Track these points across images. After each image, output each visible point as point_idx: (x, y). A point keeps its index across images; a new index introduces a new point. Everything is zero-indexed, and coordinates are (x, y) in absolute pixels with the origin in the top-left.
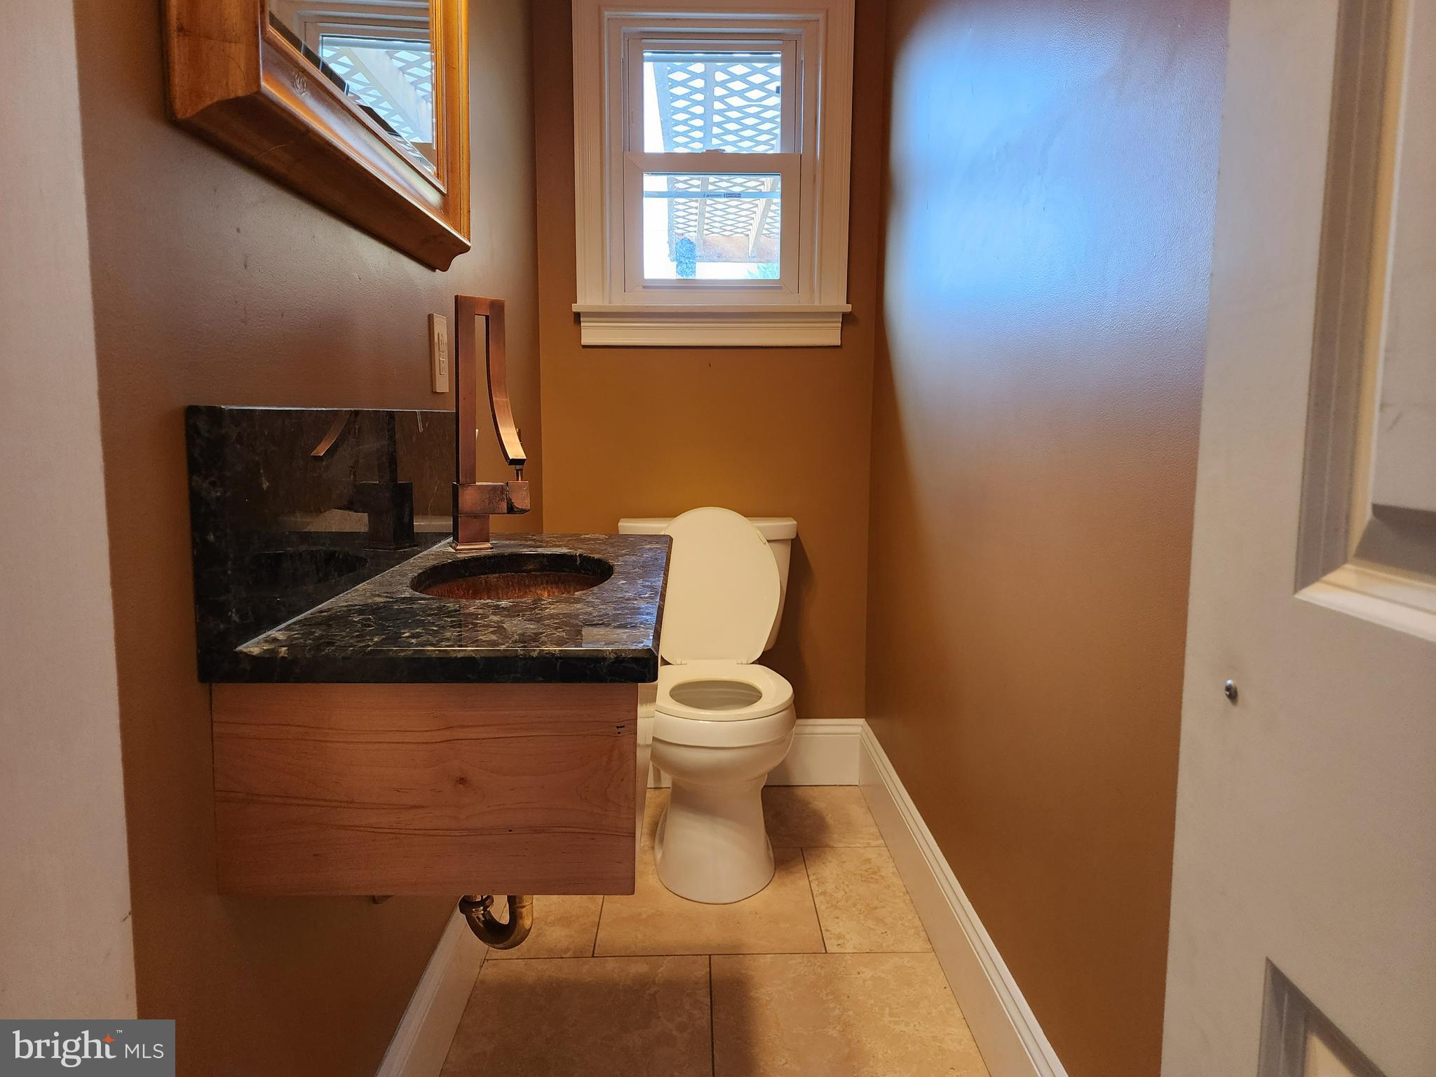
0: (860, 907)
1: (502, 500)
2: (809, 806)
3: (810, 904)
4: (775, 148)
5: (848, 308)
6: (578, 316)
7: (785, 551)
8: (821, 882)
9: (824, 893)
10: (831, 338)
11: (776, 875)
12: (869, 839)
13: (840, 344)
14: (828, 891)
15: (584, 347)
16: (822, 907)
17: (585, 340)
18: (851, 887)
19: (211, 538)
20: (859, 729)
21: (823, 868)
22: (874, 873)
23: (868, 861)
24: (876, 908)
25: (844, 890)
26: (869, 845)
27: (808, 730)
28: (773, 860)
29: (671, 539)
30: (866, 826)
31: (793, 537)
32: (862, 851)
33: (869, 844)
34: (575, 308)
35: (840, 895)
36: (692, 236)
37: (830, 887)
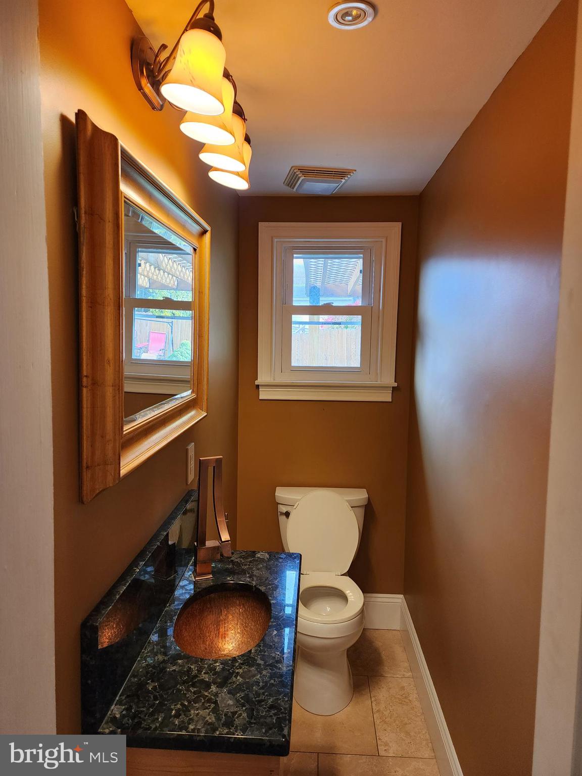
0: (397, 723)
1: (218, 553)
2: (374, 644)
3: (371, 719)
4: (359, 302)
5: (396, 385)
6: (258, 386)
7: (361, 512)
8: (378, 704)
9: (378, 711)
10: (387, 397)
11: (354, 695)
12: (404, 671)
13: (391, 401)
14: (381, 709)
15: (260, 400)
16: (378, 722)
17: (261, 397)
18: (394, 707)
19: (90, 682)
20: (400, 601)
21: (379, 693)
22: (406, 698)
23: (403, 688)
24: (406, 724)
25: (389, 709)
26: (404, 677)
27: (373, 599)
28: (352, 686)
29: (301, 555)
30: (403, 662)
31: (366, 504)
32: (400, 681)
33: (404, 675)
34: (257, 383)
35: (387, 713)
36: (318, 284)
37: (382, 707)
